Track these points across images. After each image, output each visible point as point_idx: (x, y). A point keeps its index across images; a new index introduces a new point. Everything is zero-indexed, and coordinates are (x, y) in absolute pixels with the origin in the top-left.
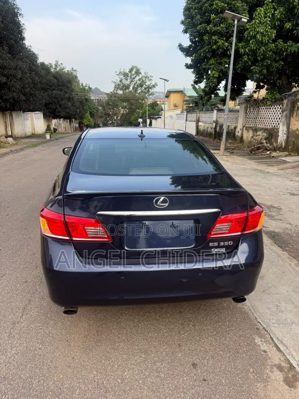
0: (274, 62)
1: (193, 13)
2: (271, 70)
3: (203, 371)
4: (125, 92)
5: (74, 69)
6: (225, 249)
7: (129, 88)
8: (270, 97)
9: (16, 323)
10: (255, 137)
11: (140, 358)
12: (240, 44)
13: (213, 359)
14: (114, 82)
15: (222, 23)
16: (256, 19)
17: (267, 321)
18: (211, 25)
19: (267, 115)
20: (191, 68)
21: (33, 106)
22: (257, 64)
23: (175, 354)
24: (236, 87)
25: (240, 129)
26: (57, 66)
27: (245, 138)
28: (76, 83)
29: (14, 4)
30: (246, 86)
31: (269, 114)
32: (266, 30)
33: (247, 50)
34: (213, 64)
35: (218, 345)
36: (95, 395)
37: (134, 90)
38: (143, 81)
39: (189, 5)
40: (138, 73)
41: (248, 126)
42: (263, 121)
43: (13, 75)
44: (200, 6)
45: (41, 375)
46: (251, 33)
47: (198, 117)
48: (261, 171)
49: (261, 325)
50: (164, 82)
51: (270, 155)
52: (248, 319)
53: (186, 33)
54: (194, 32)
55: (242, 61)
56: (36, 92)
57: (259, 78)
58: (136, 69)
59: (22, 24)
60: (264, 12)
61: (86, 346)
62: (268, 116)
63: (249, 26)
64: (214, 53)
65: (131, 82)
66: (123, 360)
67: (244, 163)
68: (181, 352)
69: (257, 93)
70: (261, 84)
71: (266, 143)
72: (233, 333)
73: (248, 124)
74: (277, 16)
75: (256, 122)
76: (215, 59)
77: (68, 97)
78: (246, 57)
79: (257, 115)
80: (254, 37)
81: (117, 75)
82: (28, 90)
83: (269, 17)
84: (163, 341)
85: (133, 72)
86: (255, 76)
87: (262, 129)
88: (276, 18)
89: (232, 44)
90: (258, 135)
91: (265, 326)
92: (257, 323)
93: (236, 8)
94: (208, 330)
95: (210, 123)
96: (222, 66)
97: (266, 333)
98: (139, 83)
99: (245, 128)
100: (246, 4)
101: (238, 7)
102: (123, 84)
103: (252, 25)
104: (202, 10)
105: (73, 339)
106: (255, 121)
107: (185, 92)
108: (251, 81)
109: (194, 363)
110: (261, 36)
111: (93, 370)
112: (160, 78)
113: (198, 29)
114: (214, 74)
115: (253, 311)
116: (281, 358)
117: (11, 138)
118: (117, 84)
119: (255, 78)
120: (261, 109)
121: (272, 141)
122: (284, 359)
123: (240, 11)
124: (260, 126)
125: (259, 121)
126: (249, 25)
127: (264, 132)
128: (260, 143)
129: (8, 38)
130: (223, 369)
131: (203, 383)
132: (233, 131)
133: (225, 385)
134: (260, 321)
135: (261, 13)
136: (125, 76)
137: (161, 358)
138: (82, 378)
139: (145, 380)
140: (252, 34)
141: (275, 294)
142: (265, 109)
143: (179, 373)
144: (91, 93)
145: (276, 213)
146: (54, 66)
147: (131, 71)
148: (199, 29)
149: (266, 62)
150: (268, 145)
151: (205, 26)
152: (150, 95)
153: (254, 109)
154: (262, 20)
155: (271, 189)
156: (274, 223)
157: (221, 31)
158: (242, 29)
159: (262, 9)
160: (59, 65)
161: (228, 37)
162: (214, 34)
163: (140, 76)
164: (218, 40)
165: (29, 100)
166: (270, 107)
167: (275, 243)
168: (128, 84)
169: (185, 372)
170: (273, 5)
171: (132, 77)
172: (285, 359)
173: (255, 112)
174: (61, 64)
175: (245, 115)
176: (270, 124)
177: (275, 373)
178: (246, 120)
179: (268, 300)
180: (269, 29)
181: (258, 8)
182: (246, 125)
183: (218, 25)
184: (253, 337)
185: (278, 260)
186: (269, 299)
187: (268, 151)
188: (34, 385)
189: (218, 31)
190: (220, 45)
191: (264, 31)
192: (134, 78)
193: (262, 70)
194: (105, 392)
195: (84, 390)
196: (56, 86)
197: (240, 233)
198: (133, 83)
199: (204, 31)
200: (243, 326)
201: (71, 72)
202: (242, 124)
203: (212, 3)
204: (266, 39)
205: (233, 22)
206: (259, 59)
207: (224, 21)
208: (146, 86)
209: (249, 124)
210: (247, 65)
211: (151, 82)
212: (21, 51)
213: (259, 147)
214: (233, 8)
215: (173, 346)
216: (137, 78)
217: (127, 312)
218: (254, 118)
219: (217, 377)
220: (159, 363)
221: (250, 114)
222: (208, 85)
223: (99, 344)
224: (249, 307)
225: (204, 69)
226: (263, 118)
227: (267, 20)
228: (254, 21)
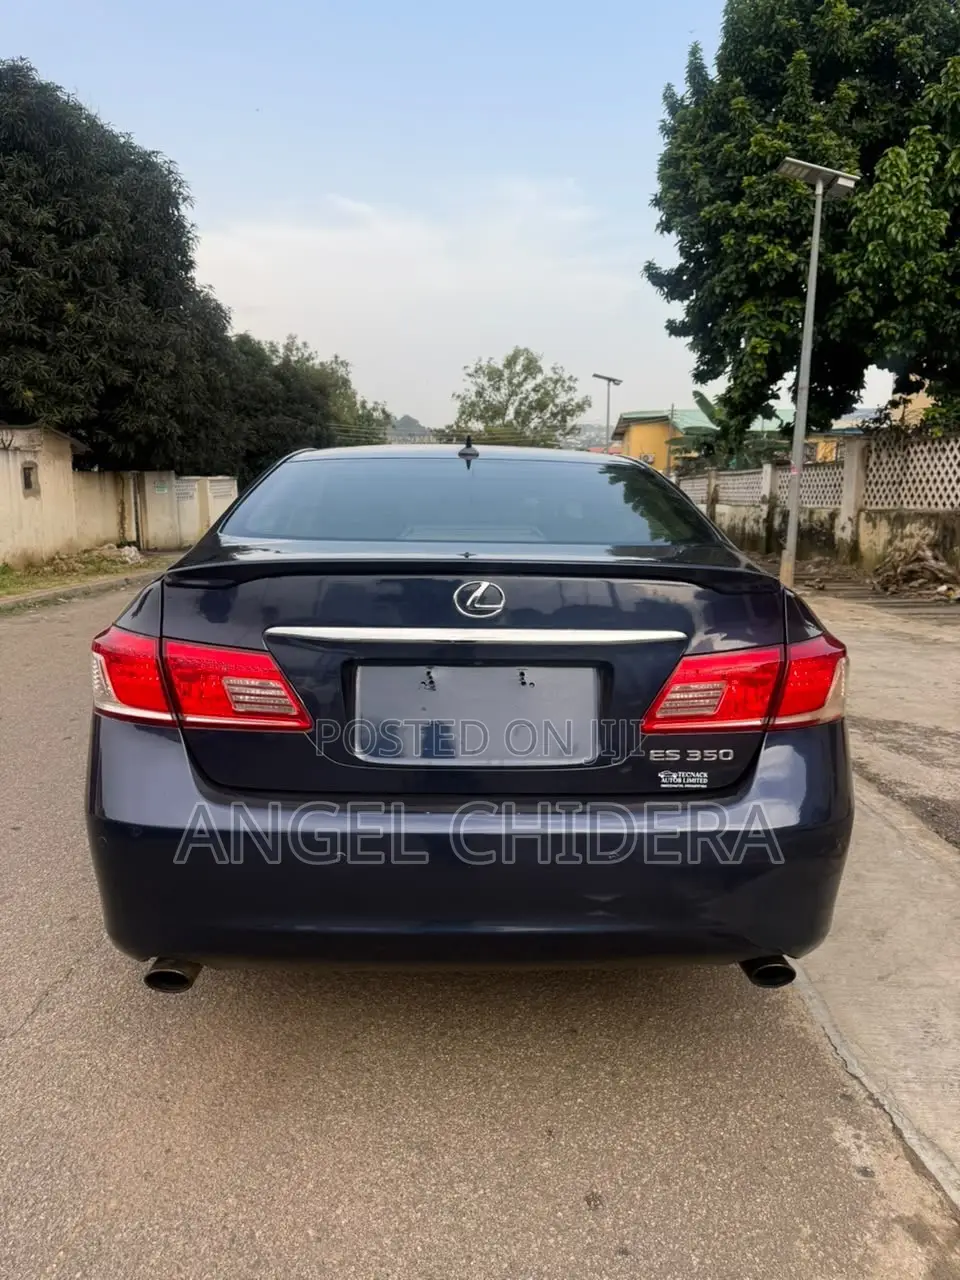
0: (949, 307)
1: (688, 172)
2: (941, 331)
3: (621, 1223)
4: (490, 424)
5: (340, 360)
6: (705, 775)
7: (503, 415)
8: (940, 414)
9: (8, 1034)
10: (897, 543)
11: (401, 1164)
12: (837, 257)
13: (668, 1184)
14: (459, 396)
15: (778, 196)
16: (886, 181)
17: (885, 1075)
18: (742, 204)
19: (935, 472)
20: (686, 334)
21: (204, 455)
22: (893, 314)
23: (531, 1160)
24: (830, 388)
25: (850, 519)
26: (291, 351)
27: (866, 546)
28: (344, 399)
29: (171, 172)
30: (863, 387)
31: (939, 468)
32: (916, 210)
33: (859, 273)
34: (752, 316)
35: (692, 1142)
36: (214, 1273)
37: (520, 420)
38: (547, 393)
39: (674, 152)
40: (531, 368)
41: (874, 507)
42: (923, 489)
43: (153, 366)
44: (708, 151)
45: (45, 1197)
46: (870, 222)
47: (713, 486)
48: (913, 639)
49: (863, 1085)
50: (606, 387)
51: (948, 596)
52: (816, 1065)
53: (669, 232)
54: (692, 226)
55: (844, 307)
56: (219, 414)
57: (903, 355)
58: (527, 358)
59: (189, 226)
60: (909, 159)
61: (221, 1117)
62: (939, 473)
63: (864, 203)
64: (754, 286)
65: (510, 396)
66: (340, 1166)
67: (860, 618)
68: (550, 1152)
69: (901, 407)
70: (913, 378)
71: (936, 558)
72: (752, 1106)
73: (874, 503)
74: (951, 168)
75: (899, 496)
76: (759, 302)
77: (314, 436)
78: (855, 294)
79: (901, 474)
80: (881, 232)
81: (470, 375)
82: (191, 408)
83: (926, 174)
84: (493, 1117)
85: (518, 368)
86: (887, 348)
87: (919, 515)
88: (949, 175)
89: (808, 255)
90: (907, 537)
91: (874, 1089)
92: (846, 1079)
93: (820, 151)
94: (662, 1091)
95: (753, 506)
96: (781, 322)
97: (875, 1110)
98: (536, 397)
99: (863, 515)
100: (850, 142)
101: (827, 148)
102: (485, 401)
103: (873, 197)
104: (715, 162)
105: (183, 1092)
106: (896, 490)
107: (674, 420)
108: (879, 367)
109: (593, 1193)
110: (902, 230)
111: (225, 1192)
112: (595, 376)
113: (704, 217)
114: (754, 348)
115: (836, 1040)
116: (926, 1198)
117: (134, 548)
118: (469, 401)
119: (888, 356)
120: (916, 452)
121: (954, 554)
122: (936, 1200)
123: (834, 162)
124: (912, 506)
125: (910, 489)
126: (862, 199)
127: (928, 524)
128: (915, 561)
129: (144, 262)
130: (700, 1221)
131: (618, 1261)
132: (827, 526)
133: (697, 1273)
134: (859, 1073)
135: (899, 162)
136: (493, 379)
137: (476, 1171)
138: (181, 1216)
139: (405, 1237)
140: (874, 226)
141: (923, 985)
142: (926, 453)
143: (531, 1223)
144: (389, 427)
145: (950, 750)
146: (281, 351)
147: (511, 362)
148: (708, 216)
149: (923, 306)
150: (942, 564)
151: (725, 206)
152: (568, 434)
153: (893, 454)
154: (903, 184)
155: (940, 686)
156: (937, 775)
157: (775, 218)
158: (841, 213)
159: (903, 152)
160: (297, 349)
161: (798, 236)
162: (752, 228)
163: (539, 378)
164: (765, 246)
165: (195, 436)
166: (944, 444)
167: (937, 832)
168: (500, 403)
169: (557, 1220)
170: (936, 140)
171: (515, 381)
172: (941, 1202)
173: (896, 464)
174: (305, 344)
175: (862, 475)
176: (945, 498)
177: (897, 1244)
178: (867, 490)
179: (896, 1007)
180: (926, 206)
181: (887, 150)
182: (868, 507)
183: (767, 202)
184: (827, 1123)
185: (940, 880)
186: (899, 1002)
187: (942, 584)
188: (11, 1227)
189: (767, 220)
190: (772, 260)
191: (910, 213)
192: (520, 385)
193: (911, 330)
194: (253, 1267)
195: (179, 1254)
196: (281, 402)
197: (757, 722)
198: (516, 400)
199: (723, 223)
200: (795, 1085)
201: (332, 369)
202: (856, 504)
203: (745, 141)
204: (917, 237)
205: (810, 191)
206: (900, 298)
207: (784, 190)
208: (556, 406)
209: (877, 503)
210: (861, 316)
211: (571, 395)
212: (180, 298)
213: (912, 572)
214: (811, 153)
215: (527, 1134)
216: (530, 385)
217: (385, 1022)
218: (894, 483)
219: (671, 1246)
220: (468, 1185)
221: (878, 470)
222: (738, 381)
223: (268, 1113)
224: (823, 1028)
225: (725, 334)
226: (921, 481)
227: (920, 182)
228: (877, 187)
